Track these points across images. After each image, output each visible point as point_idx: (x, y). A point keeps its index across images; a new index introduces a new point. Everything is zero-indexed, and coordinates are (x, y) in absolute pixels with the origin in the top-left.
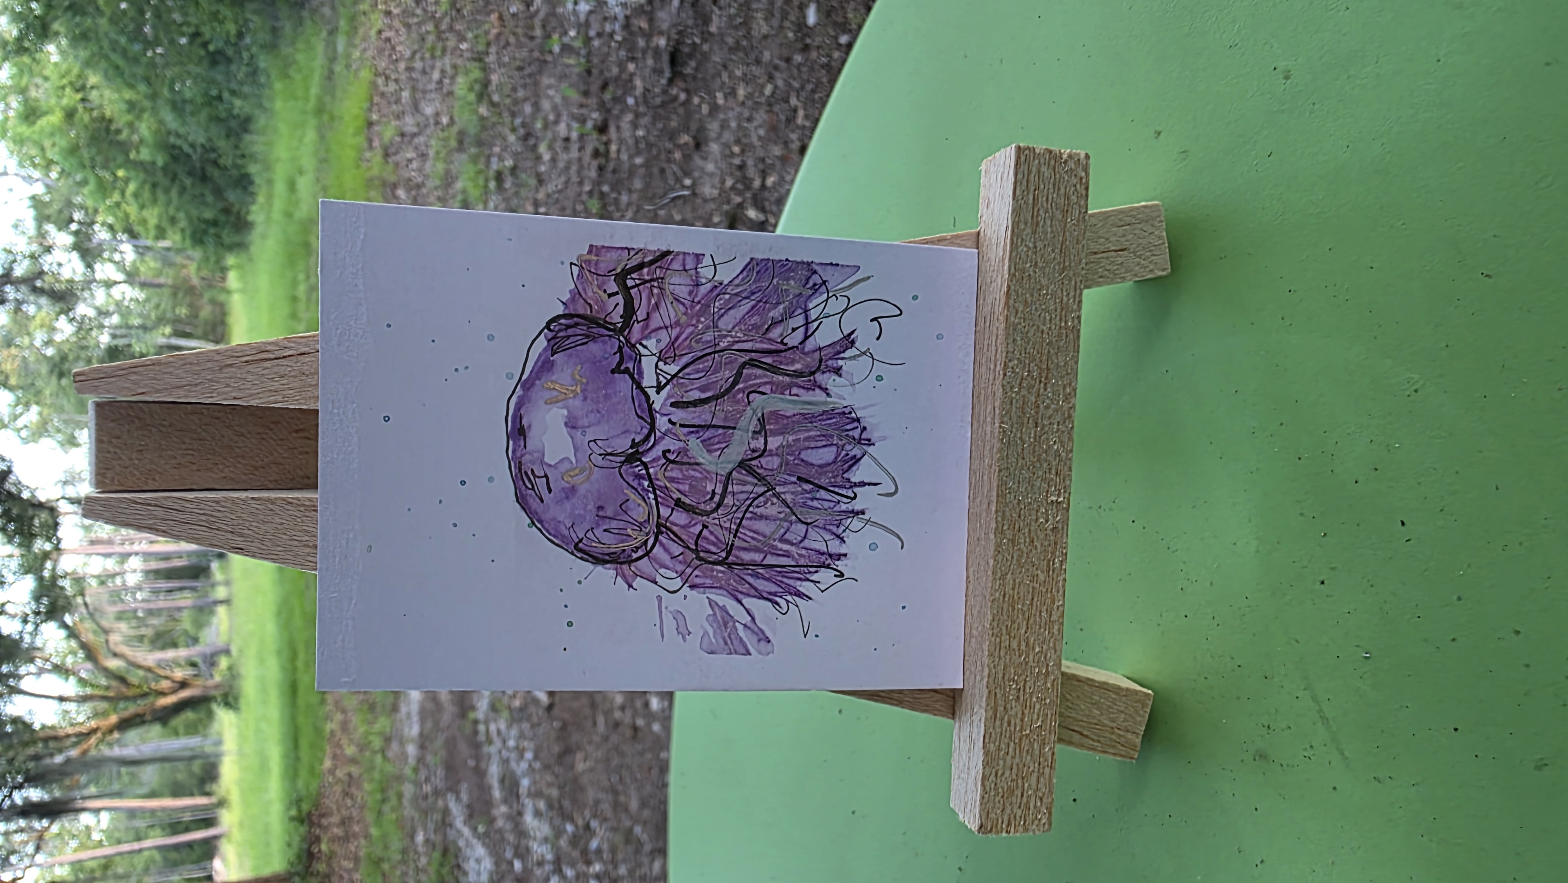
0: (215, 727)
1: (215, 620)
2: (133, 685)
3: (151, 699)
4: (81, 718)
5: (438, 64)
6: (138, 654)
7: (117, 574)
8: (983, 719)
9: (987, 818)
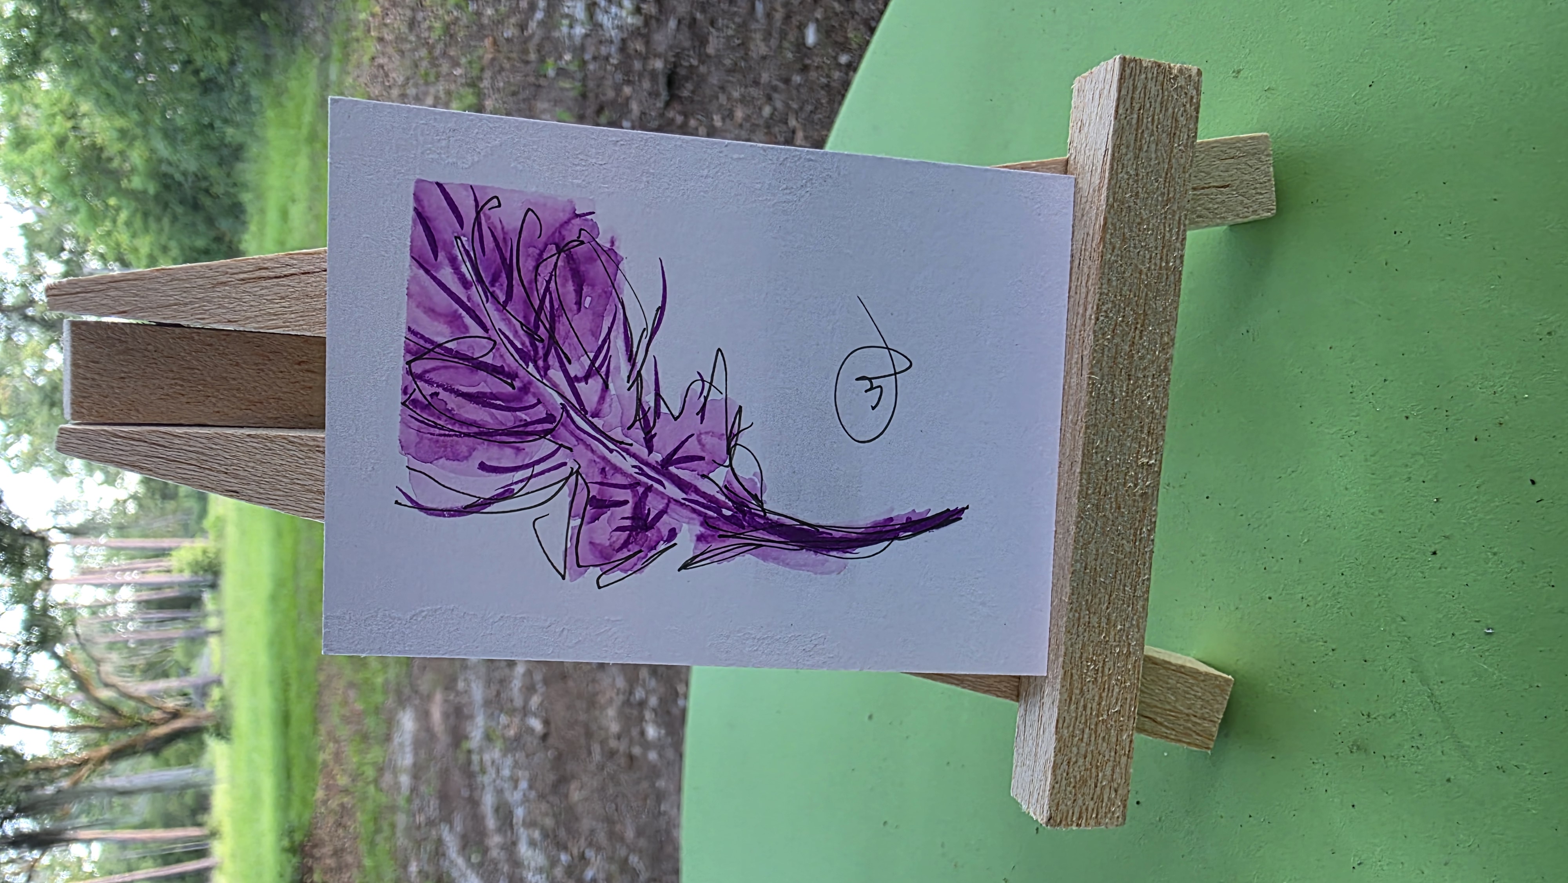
0: (207, 758)
1: (206, 651)
2: (125, 716)
3: (142, 729)
4: (72, 749)
5: (432, 90)
6: (130, 684)
7: (110, 604)
8: (1057, 703)
9: (1057, 809)
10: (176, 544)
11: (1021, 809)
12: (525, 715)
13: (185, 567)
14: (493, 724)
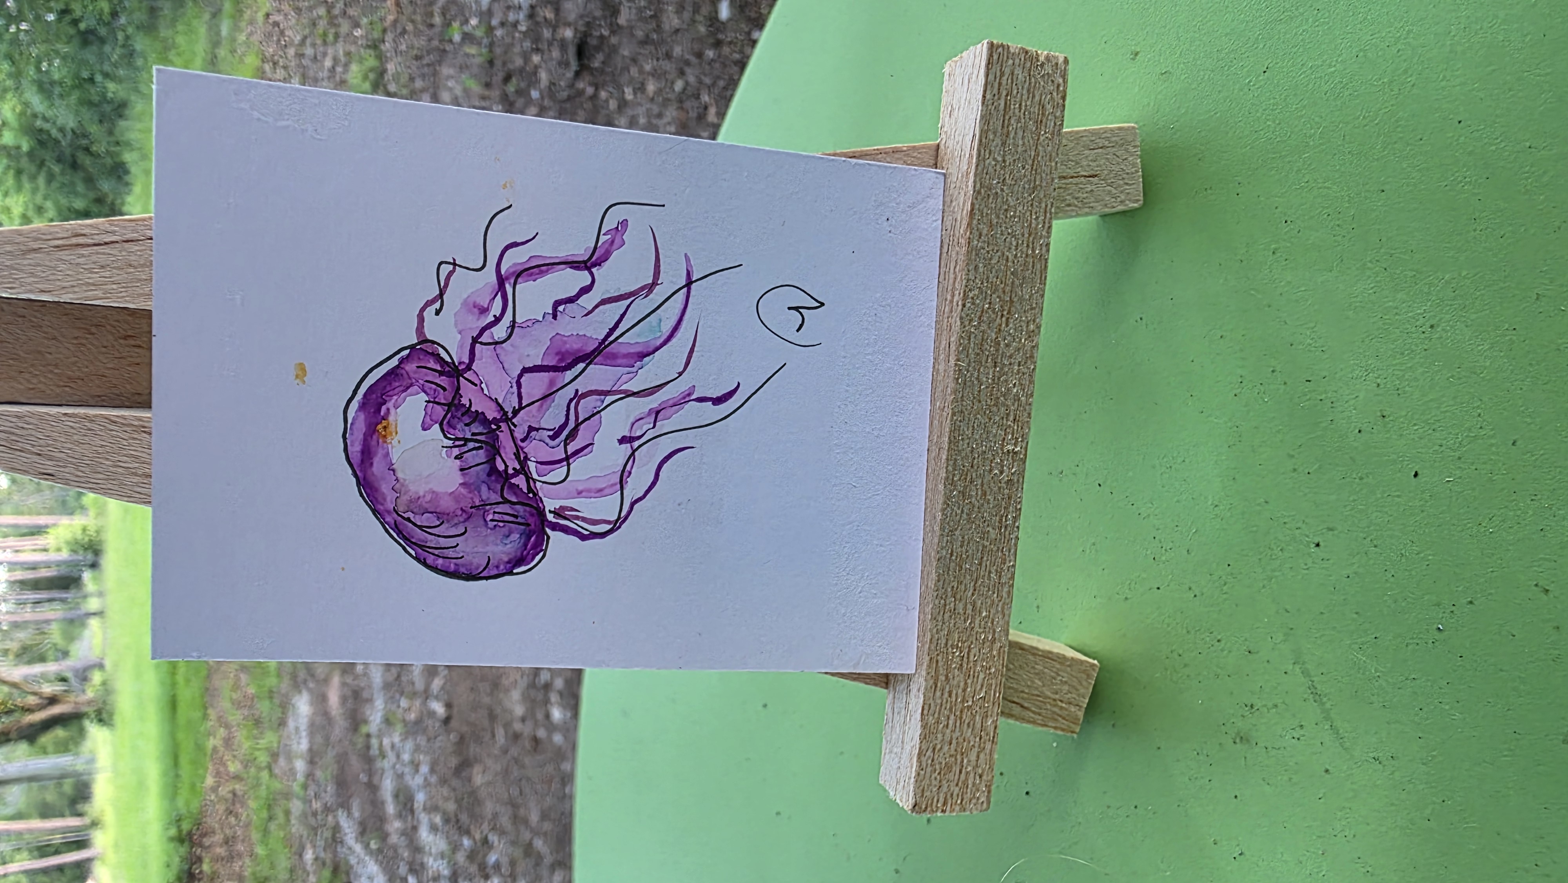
0: (87, 746)
1: (87, 633)
3: (16, 716)
5: (330, 51)
8: (922, 689)
9: (922, 796)
10: (53, 522)
11: (888, 797)
12: (427, 698)
13: (63, 545)
14: (394, 707)
